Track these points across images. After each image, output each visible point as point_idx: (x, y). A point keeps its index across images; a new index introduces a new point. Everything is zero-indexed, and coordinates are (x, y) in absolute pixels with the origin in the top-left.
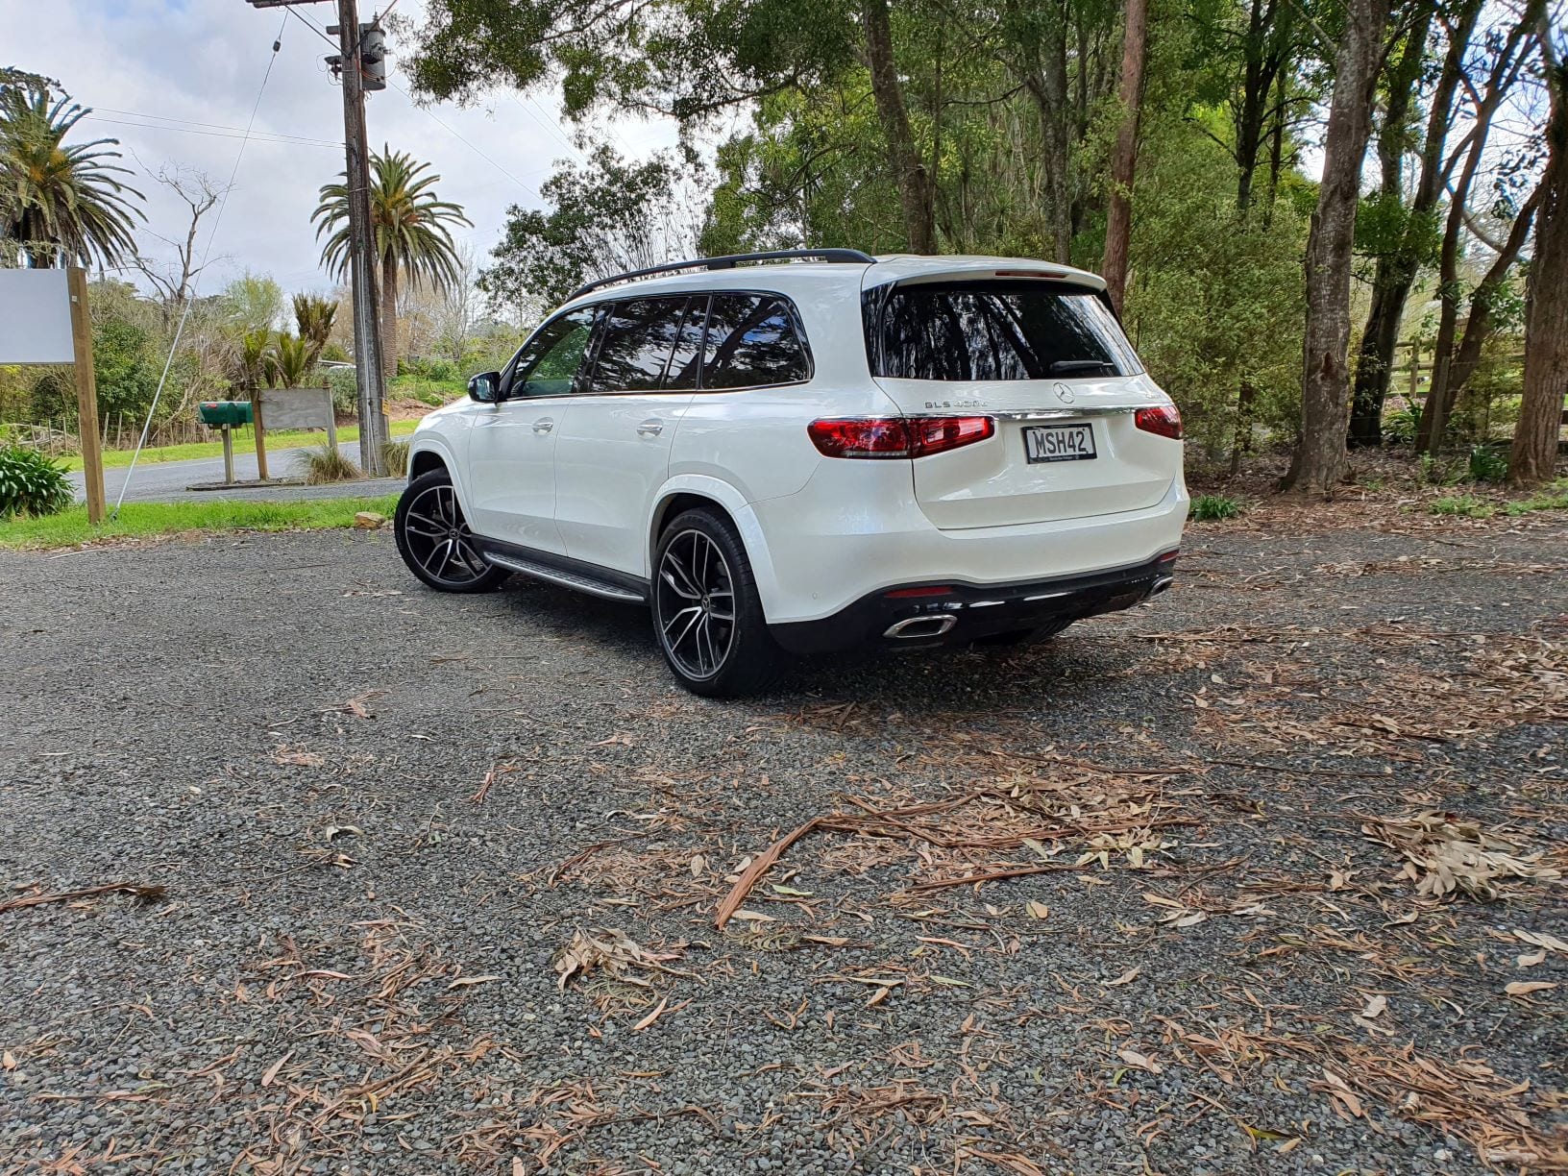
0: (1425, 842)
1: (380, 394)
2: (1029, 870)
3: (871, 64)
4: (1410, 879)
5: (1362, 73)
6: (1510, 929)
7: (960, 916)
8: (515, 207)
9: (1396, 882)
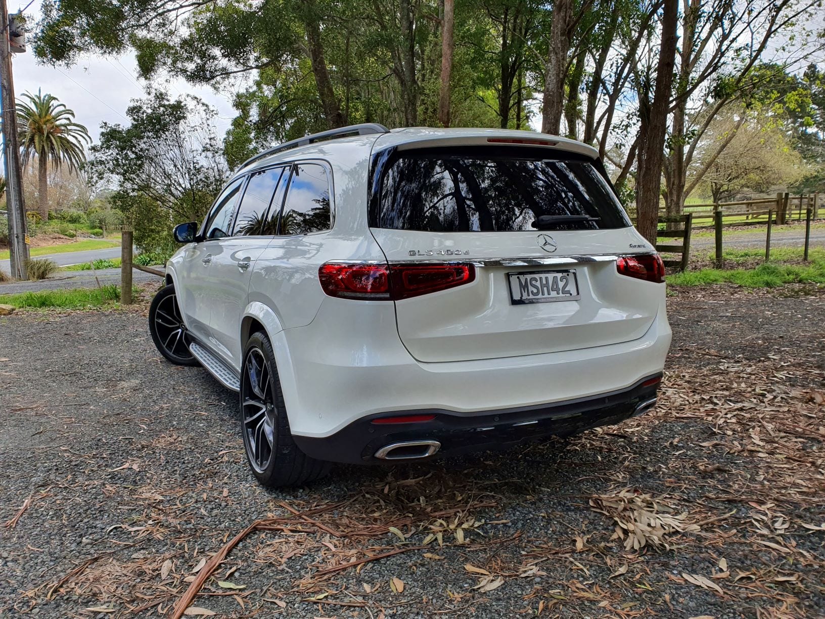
0: (625, 509)
1: (24, 231)
2: (392, 552)
3: (311, 55)
4: (619, 538)
5: (558, 75)
6: (680, 573)
7: (346, 596)
8: (105, 124)
9: (612, 541)
